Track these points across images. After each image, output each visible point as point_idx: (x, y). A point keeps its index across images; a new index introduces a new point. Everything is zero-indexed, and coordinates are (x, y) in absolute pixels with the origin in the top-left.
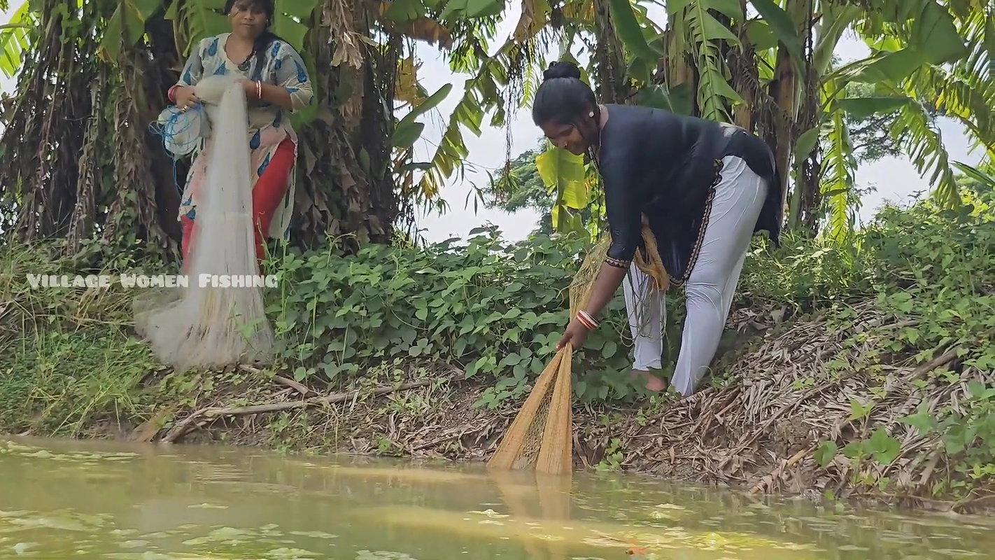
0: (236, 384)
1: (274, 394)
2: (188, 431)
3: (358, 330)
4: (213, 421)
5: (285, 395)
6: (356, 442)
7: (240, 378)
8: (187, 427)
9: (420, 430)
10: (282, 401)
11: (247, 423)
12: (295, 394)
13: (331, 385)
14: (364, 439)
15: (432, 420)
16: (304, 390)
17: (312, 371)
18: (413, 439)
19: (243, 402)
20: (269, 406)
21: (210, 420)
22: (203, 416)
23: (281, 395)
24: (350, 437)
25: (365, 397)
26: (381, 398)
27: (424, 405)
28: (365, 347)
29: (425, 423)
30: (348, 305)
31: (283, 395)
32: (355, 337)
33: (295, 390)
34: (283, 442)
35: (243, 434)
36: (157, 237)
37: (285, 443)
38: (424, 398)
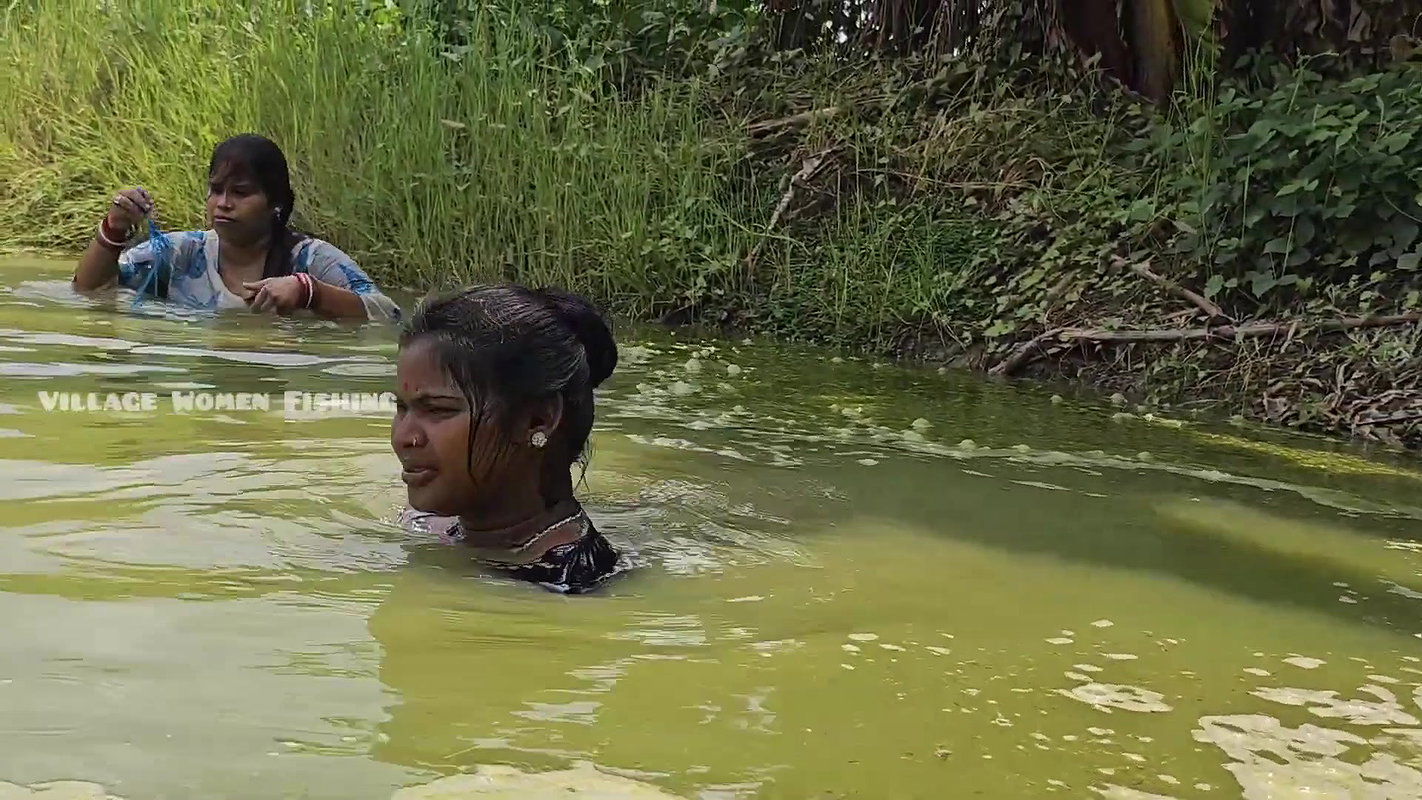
0: (1116, 294)
1: (1172, 315)
2: (1033, 359)
3: (1316, 219)
4: (1069, 348)
5: (1188, 318)
6: (1269, 402)
7: (1123, 285)
8: (1030, 353)
9: (1382, 395)
10: (1180, 327)
11: (1119, 356)
12: (1203, 319)
13: (1263, 309)
14: (1284, 400)
15: (1408, 381)
16: (1215, 311)
17: (1233, 283)
18: (1364, 408)
19: (1117, 322)
20: (1157, 333)
21: (1066, 346)
22: (1056, 340)
23: (1179, 317)
24: (1265, 394)
25: (1304, 332)
26: (1331, 337)
27: (1405, 354)
28: (1329, 249)
29: (1394, 384)
30: (1303, 178)
31: (1183, 318)
32: (1310, 232)
33: (1203, 312)
34: (1156, 391)
35: (1111, 373)
36: (1059, 48)
37: (1159, 391)
38: (1408, 343)
